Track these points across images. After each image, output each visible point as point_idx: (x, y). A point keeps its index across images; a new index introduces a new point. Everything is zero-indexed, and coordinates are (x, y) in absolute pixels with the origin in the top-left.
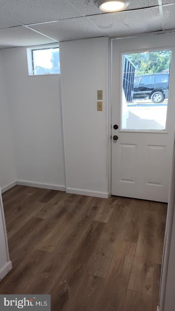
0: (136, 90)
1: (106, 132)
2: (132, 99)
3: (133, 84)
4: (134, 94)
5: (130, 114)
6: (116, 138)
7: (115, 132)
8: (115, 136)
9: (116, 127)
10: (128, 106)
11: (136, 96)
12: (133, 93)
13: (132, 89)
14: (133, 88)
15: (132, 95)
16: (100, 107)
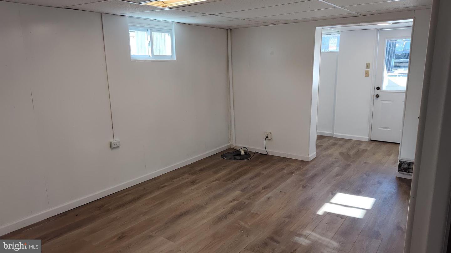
0: (398, 57)
1: (370, 91)
2: (392, 69)
3: (394, 51)
4: (395, 62)
5: (390, 82)
6: (378, 96)
7: (378, 92)
8: (377, 95)
9: (378, 88)
10: (388, 76)
11: (398, 64)
12: (393, 61)
13: (393, 56)
14: (394, 54)
15: (393, 64)
16: (367, 74)
